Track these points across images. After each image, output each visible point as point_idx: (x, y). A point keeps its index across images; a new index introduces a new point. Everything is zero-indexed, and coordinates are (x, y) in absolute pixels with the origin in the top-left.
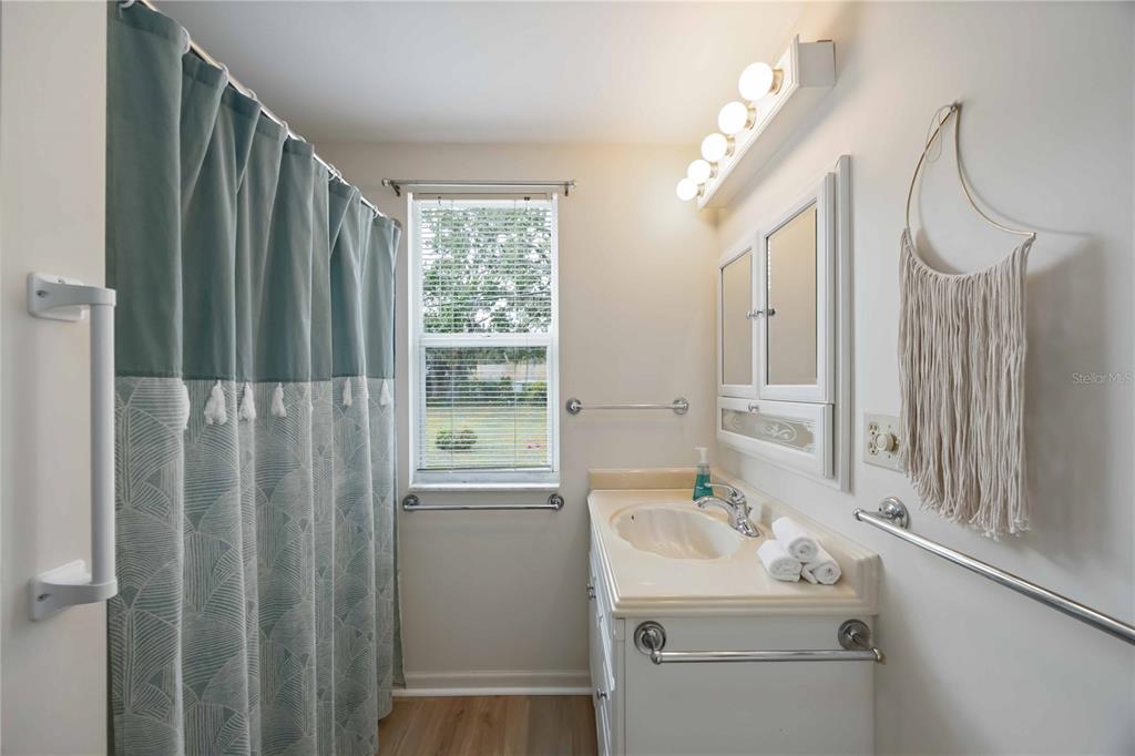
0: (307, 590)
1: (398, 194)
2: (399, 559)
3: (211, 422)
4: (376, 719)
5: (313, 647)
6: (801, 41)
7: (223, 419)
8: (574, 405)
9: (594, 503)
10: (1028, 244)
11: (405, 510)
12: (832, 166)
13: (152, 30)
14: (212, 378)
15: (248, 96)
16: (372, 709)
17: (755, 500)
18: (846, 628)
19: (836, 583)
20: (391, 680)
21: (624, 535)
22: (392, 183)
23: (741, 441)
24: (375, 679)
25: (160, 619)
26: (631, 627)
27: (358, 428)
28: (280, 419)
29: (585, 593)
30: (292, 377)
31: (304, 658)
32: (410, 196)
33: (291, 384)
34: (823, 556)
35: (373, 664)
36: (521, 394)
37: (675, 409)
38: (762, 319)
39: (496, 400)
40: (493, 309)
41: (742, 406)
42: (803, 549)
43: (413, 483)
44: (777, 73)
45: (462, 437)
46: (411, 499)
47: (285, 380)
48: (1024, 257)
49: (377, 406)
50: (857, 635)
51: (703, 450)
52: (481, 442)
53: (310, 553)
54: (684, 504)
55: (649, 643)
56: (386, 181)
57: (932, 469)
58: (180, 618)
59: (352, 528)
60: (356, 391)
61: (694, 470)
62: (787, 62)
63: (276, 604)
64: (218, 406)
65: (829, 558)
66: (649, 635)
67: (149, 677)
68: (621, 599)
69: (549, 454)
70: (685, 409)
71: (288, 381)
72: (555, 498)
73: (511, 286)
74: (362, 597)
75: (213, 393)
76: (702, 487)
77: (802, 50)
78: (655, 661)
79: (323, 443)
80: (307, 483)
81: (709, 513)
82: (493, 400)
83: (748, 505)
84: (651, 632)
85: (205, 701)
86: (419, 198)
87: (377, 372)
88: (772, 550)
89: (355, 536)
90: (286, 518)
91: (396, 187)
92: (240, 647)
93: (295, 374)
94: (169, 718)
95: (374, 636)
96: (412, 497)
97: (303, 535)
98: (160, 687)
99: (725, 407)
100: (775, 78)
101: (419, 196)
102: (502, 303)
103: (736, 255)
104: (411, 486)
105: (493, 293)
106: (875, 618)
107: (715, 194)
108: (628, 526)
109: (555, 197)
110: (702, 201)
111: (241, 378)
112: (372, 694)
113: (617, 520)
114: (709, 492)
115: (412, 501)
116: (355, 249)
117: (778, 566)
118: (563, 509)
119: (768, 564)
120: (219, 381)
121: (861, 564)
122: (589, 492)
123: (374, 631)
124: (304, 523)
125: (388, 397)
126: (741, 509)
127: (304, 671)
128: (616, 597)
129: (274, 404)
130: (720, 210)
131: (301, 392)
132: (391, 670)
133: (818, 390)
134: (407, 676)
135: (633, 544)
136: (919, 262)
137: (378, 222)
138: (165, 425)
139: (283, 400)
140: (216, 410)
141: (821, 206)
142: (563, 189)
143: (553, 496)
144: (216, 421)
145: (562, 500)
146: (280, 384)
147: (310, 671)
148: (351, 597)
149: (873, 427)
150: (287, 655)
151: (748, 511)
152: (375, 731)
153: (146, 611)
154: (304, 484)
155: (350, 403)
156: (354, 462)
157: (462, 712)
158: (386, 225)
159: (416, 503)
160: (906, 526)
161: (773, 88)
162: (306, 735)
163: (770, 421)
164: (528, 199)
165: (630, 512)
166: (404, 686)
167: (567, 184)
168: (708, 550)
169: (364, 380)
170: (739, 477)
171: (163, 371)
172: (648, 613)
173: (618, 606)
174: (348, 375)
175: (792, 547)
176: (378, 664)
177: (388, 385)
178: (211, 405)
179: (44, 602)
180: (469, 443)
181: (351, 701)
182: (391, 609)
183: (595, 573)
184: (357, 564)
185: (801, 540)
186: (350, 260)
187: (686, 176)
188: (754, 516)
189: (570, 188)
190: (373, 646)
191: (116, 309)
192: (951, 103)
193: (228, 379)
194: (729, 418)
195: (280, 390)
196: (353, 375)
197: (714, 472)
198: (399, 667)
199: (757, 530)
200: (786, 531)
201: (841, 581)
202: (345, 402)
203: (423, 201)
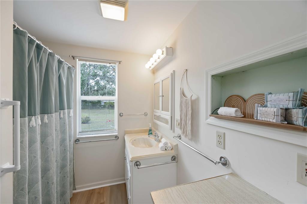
0: (53, 166)
1: (74, 59)
2: (74, 156)
3: (31, 126)
4: (69, 198)
5: (55, 180)
6: (167, 47)
7: (35, 125)
8: (121, 114)
9: (126, 138)
10: (192, 96)
11: (76, 143)
12: (172, 72)
13: (21, 35)
14: (31, 116)
15: (39, 43)
16: (68, 196)
17: (160, 135)
18: (172, 157)
19: (171, 150)
20: (72, 188)
21: (133, 144)
22: (72, 56)
23: (158, 122)
24: (69, 188)
25: (23, 175)
26: (134, 162)
27: (64, 123)
28: (46, 123)
29: (124, 159)
30: (49, 113)
31: (53, 183)
32: (77, 60)
33: (49, 114)
34: (169, 145)
35: (69, 184)
36: (104, 105)
37: (145, 115)
38: (161, 97)
39: (96, 107)
40: (95, 80)
41: (158, 114)
42: (166, 144)
43: (78, 136)
44: (163, 51)
45: (85, 119)
46: (77, 141)
47: (48, 113)
48: (191, 98)
49: (69, 117)
50: (174, 158)
51: (150, 124)
52: (92, 120)
53: (54, 157)
54: (146, 136)
55: (137, 165)
56: (70, 56)
57: (183, 129)
58: (27, 175)
59: (63, 149)
60: (64, 114)
61: (148, 128)
62: (164, 50)
63: (45, 170)
64: (33, 122)
65: (170, 145)
66: (137, 164)
67: (20, 189)
68: (132, 157)
69: (115, 126)
70: (147, 115)
71: (48, 114)
72: (117, 137)
73: (101, 74)
74: (66, 167)
75: (32, 119)
76: (150, 132)
77: (167, 48)
78: (138, 168)
79: (56, 128)
80: (54, 139)
81: (151, 138)
82: (95, 107)
83: (158, 136)
84: (138, 163)
85: (30, 195)
86: (80, 61)
87: (69, 108)
88: (161, 145)
89: (64, 151)
90: (48, 148)
91: (74, 58)
92: (39, 181)
93: (50, 111)
94: (25, 199)
95: (69, 177)
96: (78, 140)
97: (52, 152)
98: (23, 191)
99: (155, 114)
100: (163, 52)
101: (80, 60)
102: (98, 78)
103: (157, 82)
104: (78, 137)
105: (95, 75)
106: (177, 155)
107: (153, 68)
108: (134, 143)
109: (117, 64)
110: (151, 69)
111: (38, 115)
112: (68, 192)
113: (131, 141)
114: (151, 134)
115: (78, 141)
116: (64, 77)
117: (162, 147)
118: (118, 140)
119: (160, 147)
120: (33, 116)
121: (175, 146)
122: (125, 135)
123: (69, 175)
124: (53, 149)
125: (72, 114)
126: (157, 136)
127: (53, 186)
128: (130, 157)
129: (44, 120)
130: (155, 71)
131: (52, 116)
132: (72, 185)
133: (169, 113)
134: (76, 187)
135: (135, 146)
136: (182, 94)
137: (69, 68)
138: (24, 129)
139: (47, 119)
140: (33, 124)
141: (170, 78)
142: (119, 62)
143: (116, 136)
144: (33, 126)
145: (118, 137)
146: (46, 114)
147: (54, 186)
148: (63, 167)
149: (177, 121)
150: (48, 183)
151: (158, 137)
152: (69, 201)
153: (19, 174)
154: (53, 139)
155: (62, 117)
156: (63, 132)
157: (92, 193)
158: (71, 69)
159: (79, 141)
160: (180, 139)
161: (162, 54)
162: (53, 202)
163: (163, 118)
164: (110, 64)
165: (134, 139)
166: (75, 189)
167: (120, 62)
168: (150, 146)
169: (66, 111)
170: (157, 129)
171: (24, 116)
172: (137, 160)
173: (131, 159)
174: (62, 110)
175: (164, 144)
176: (70, 184)
177: (72, 111)
178: (31, 122)
179: (2, 173)
180: (88, 121)
181: (63, 194)
182: (72, 170)
183: (126, 153)
184: (64, 159)
185: (165, 142)
186: (63, 80)
187: (149, 61)
188: (159, 138)
189: (121, 63)
190: (69, 179)
191: (20, 105)
192: (186, 69)
193: (36, 116)
194: (156, 117)
195: (46, 116)
196: (64, 110)
197: (153, 128)
198: (74, 185)
199: (160, 141)
200: (163, 140)
201: (172, 149)
202: (61, 117)
203: (81, 61)
